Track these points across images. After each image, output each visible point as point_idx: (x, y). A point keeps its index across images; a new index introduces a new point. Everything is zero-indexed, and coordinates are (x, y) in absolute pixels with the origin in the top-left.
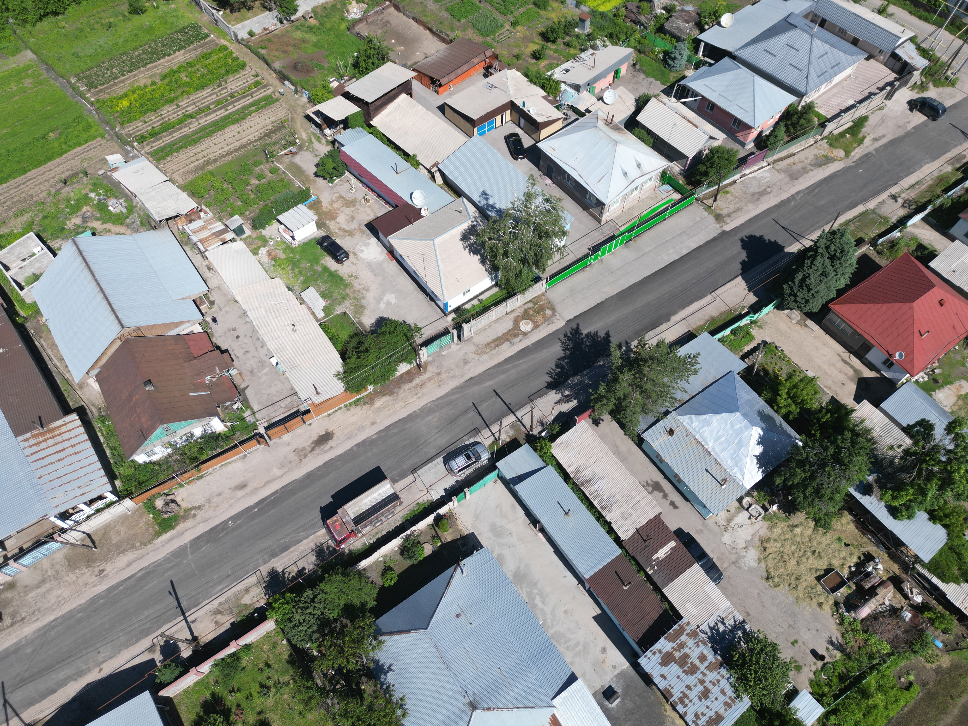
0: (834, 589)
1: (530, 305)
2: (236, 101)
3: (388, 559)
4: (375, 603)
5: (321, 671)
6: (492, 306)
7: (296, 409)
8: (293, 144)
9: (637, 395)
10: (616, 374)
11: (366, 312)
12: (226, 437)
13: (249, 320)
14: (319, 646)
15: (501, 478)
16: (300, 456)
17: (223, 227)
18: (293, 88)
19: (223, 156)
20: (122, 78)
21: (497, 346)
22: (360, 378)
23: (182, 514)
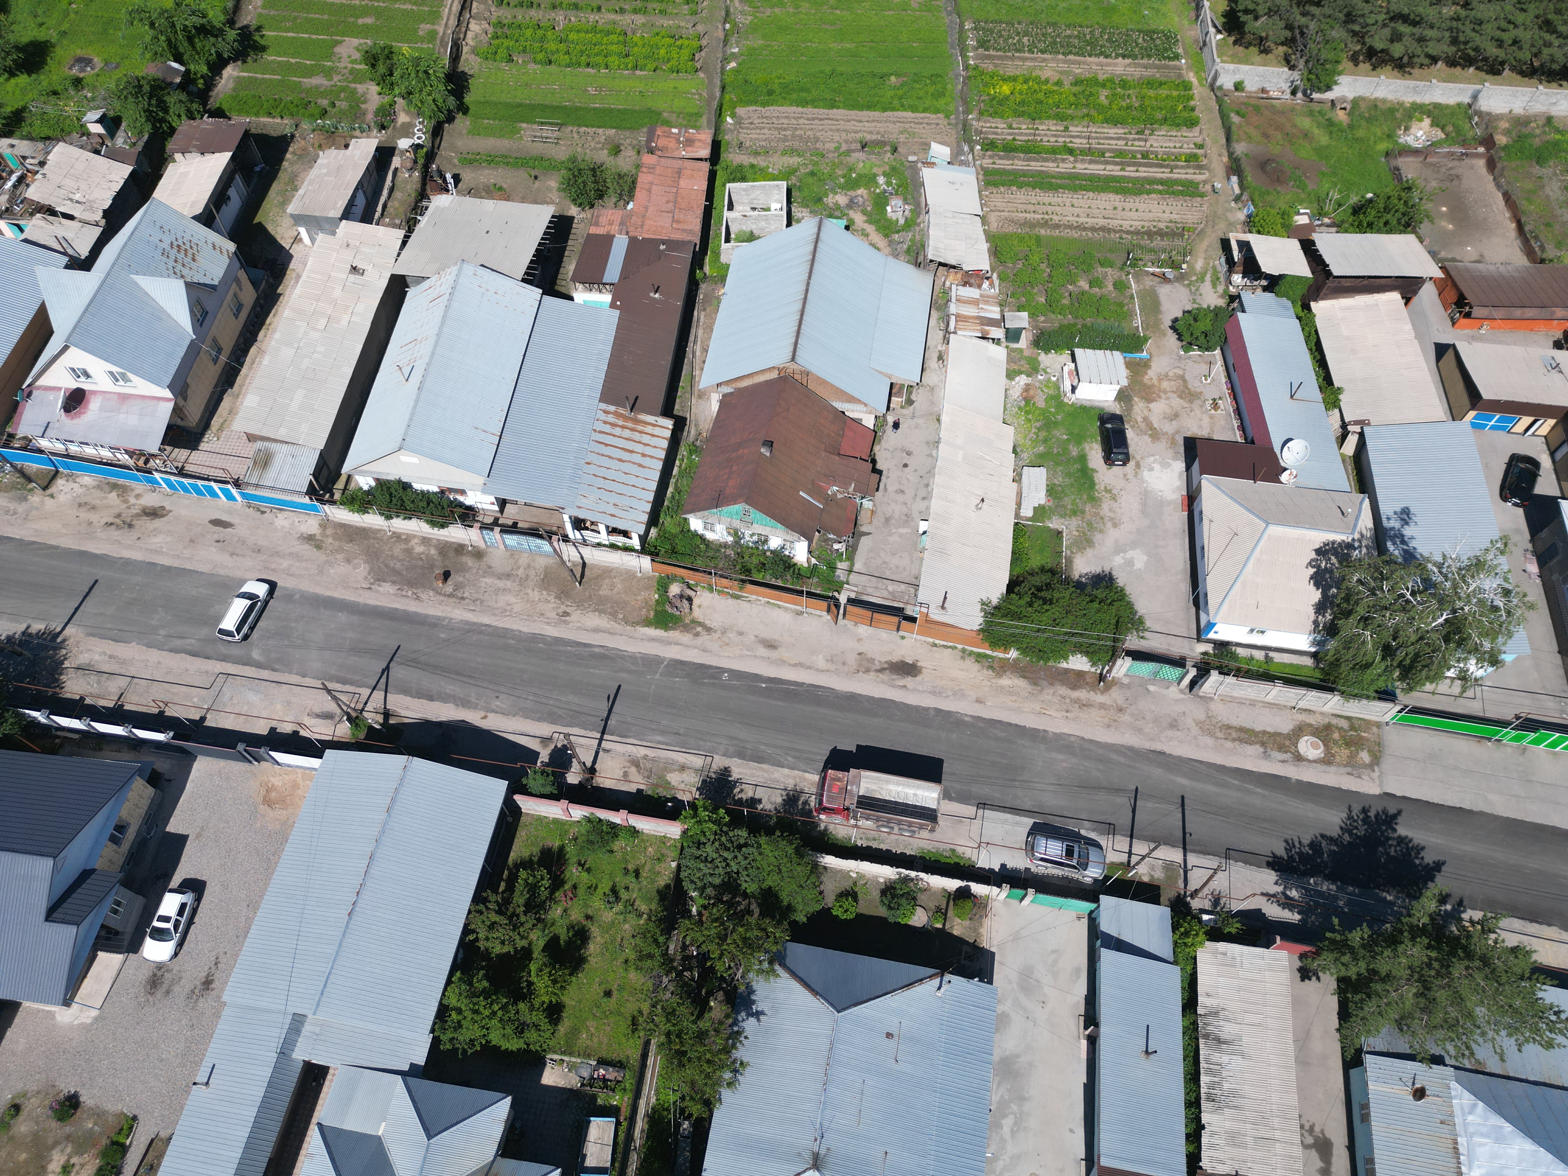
1: (1344, 724)
2: (1145, 165)
3: (862, 882)
4: (805, 920)
5: (685, 937)
6: (1280, 678)
7: (901, 605)
8: (1175, 266)
9: (1410, 992)
10: (1401, 932)
11: (1089, 552)
12: (799, 574)
13: (934, 454)
14: (705, 907)
15: (1093, 921)
16: (860, 665)
17: (998, 316)
18: (1237, 190)
19: (1070, 227)
20: (1027, 55)
21: (1241, 740)
22: (1012, 630)
23: (687, 621)
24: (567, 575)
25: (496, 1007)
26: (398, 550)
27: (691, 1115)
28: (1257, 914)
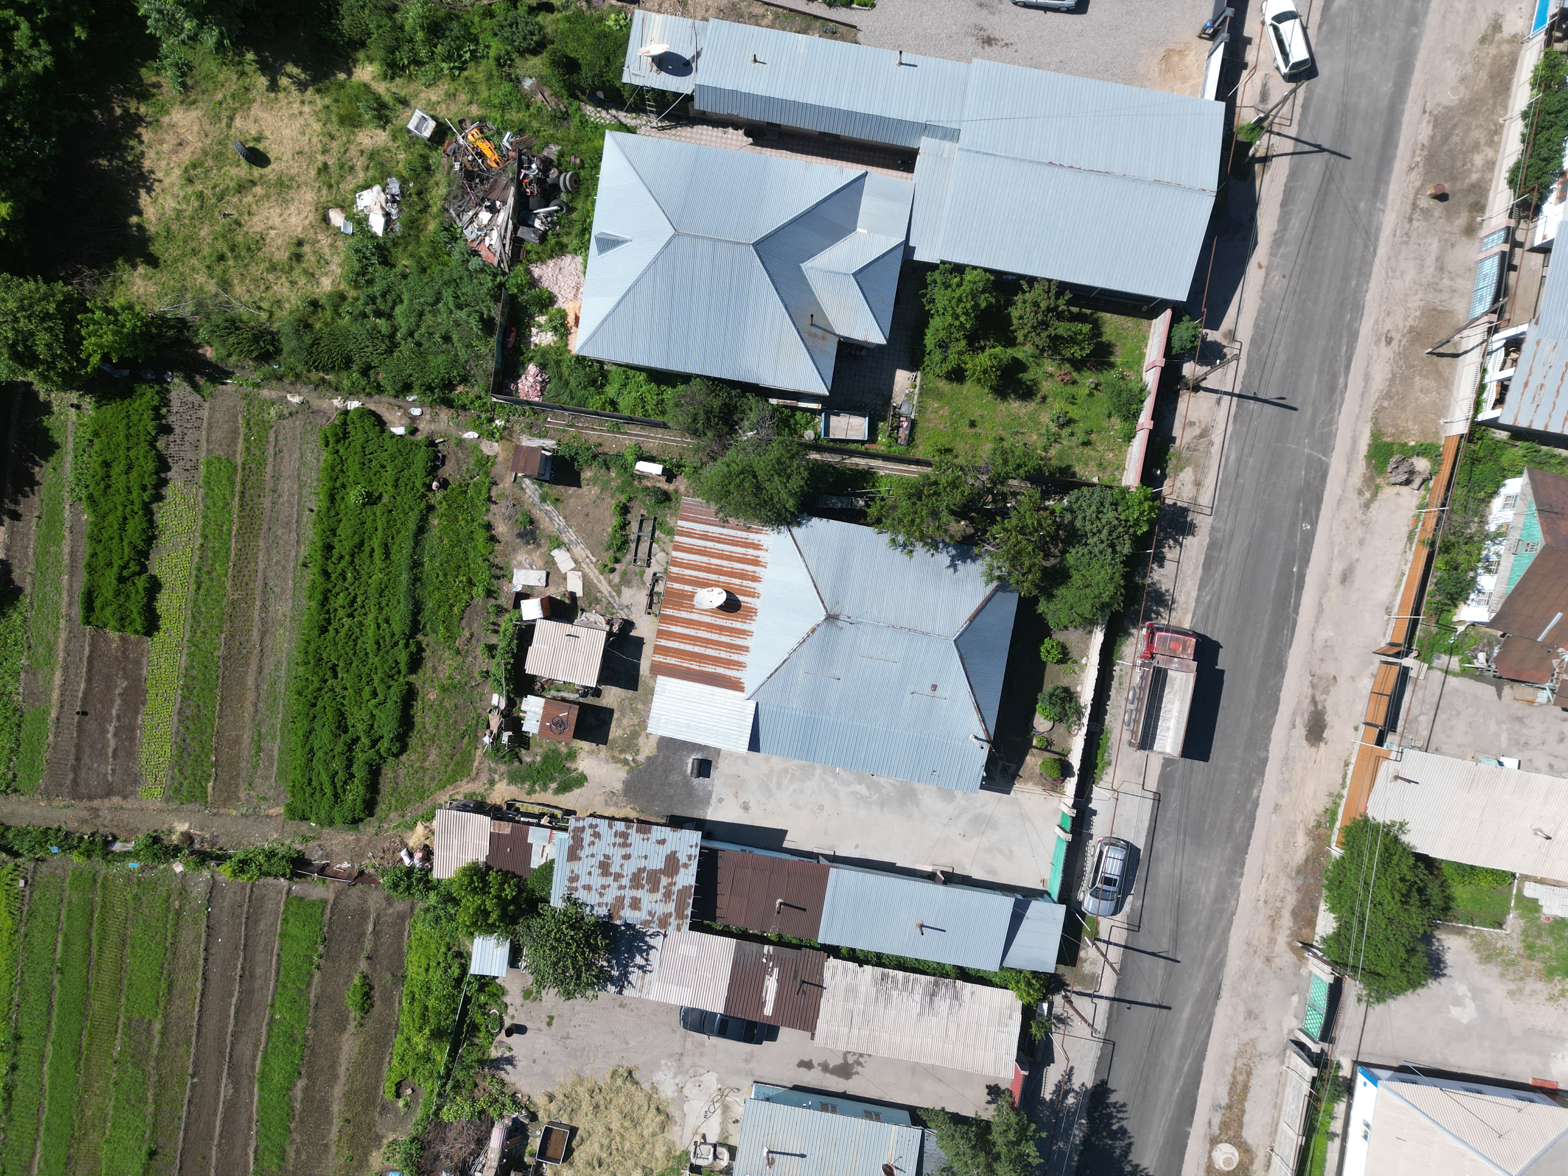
0: (548, 1133)
3: (1076, 669)
4: (1040, 611)
5: (1024, 494)
6: (1308, 1143)
7: (1400, 728)
12: (1442, 611)
14: (1053, 512)
15: (1041, 894)
16: (1320, 678)
21: (1234, 1084)
22: (1366, 852)
23: (1378, 480)
24: (1443, 336)
25: (963, 319)
26: (1478, 135)
27: (868, 506)
28: (1049, 1059)
